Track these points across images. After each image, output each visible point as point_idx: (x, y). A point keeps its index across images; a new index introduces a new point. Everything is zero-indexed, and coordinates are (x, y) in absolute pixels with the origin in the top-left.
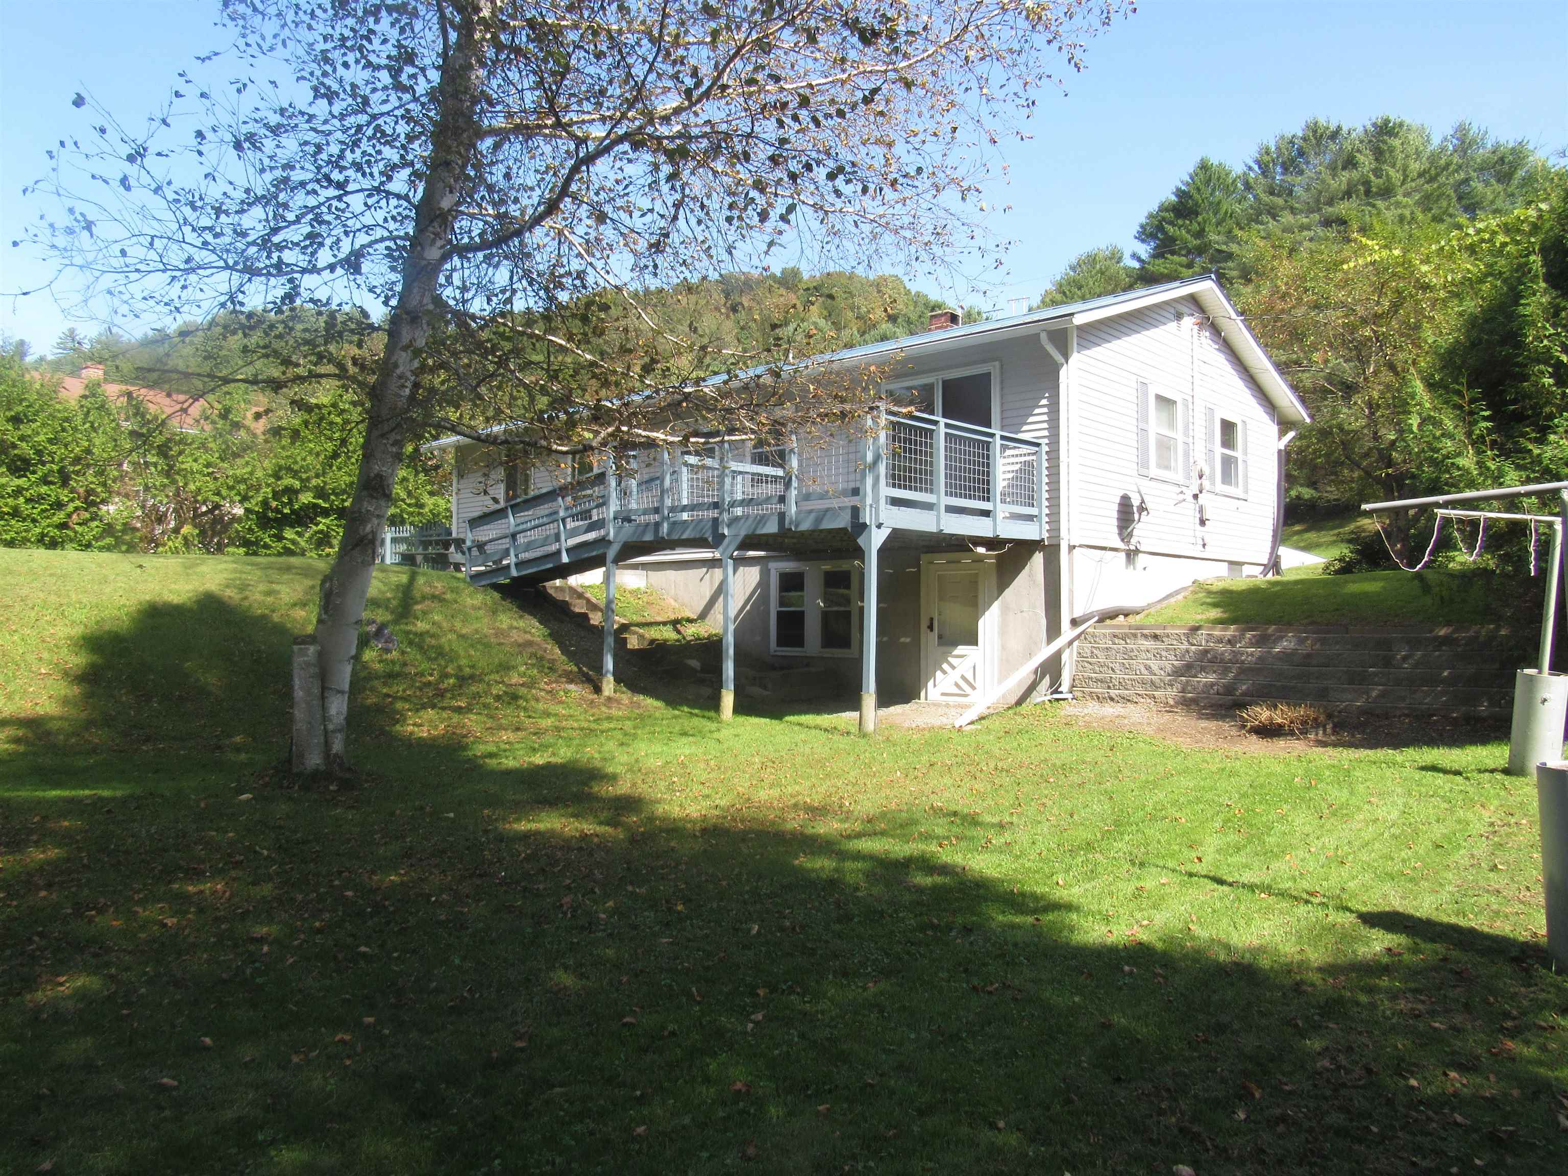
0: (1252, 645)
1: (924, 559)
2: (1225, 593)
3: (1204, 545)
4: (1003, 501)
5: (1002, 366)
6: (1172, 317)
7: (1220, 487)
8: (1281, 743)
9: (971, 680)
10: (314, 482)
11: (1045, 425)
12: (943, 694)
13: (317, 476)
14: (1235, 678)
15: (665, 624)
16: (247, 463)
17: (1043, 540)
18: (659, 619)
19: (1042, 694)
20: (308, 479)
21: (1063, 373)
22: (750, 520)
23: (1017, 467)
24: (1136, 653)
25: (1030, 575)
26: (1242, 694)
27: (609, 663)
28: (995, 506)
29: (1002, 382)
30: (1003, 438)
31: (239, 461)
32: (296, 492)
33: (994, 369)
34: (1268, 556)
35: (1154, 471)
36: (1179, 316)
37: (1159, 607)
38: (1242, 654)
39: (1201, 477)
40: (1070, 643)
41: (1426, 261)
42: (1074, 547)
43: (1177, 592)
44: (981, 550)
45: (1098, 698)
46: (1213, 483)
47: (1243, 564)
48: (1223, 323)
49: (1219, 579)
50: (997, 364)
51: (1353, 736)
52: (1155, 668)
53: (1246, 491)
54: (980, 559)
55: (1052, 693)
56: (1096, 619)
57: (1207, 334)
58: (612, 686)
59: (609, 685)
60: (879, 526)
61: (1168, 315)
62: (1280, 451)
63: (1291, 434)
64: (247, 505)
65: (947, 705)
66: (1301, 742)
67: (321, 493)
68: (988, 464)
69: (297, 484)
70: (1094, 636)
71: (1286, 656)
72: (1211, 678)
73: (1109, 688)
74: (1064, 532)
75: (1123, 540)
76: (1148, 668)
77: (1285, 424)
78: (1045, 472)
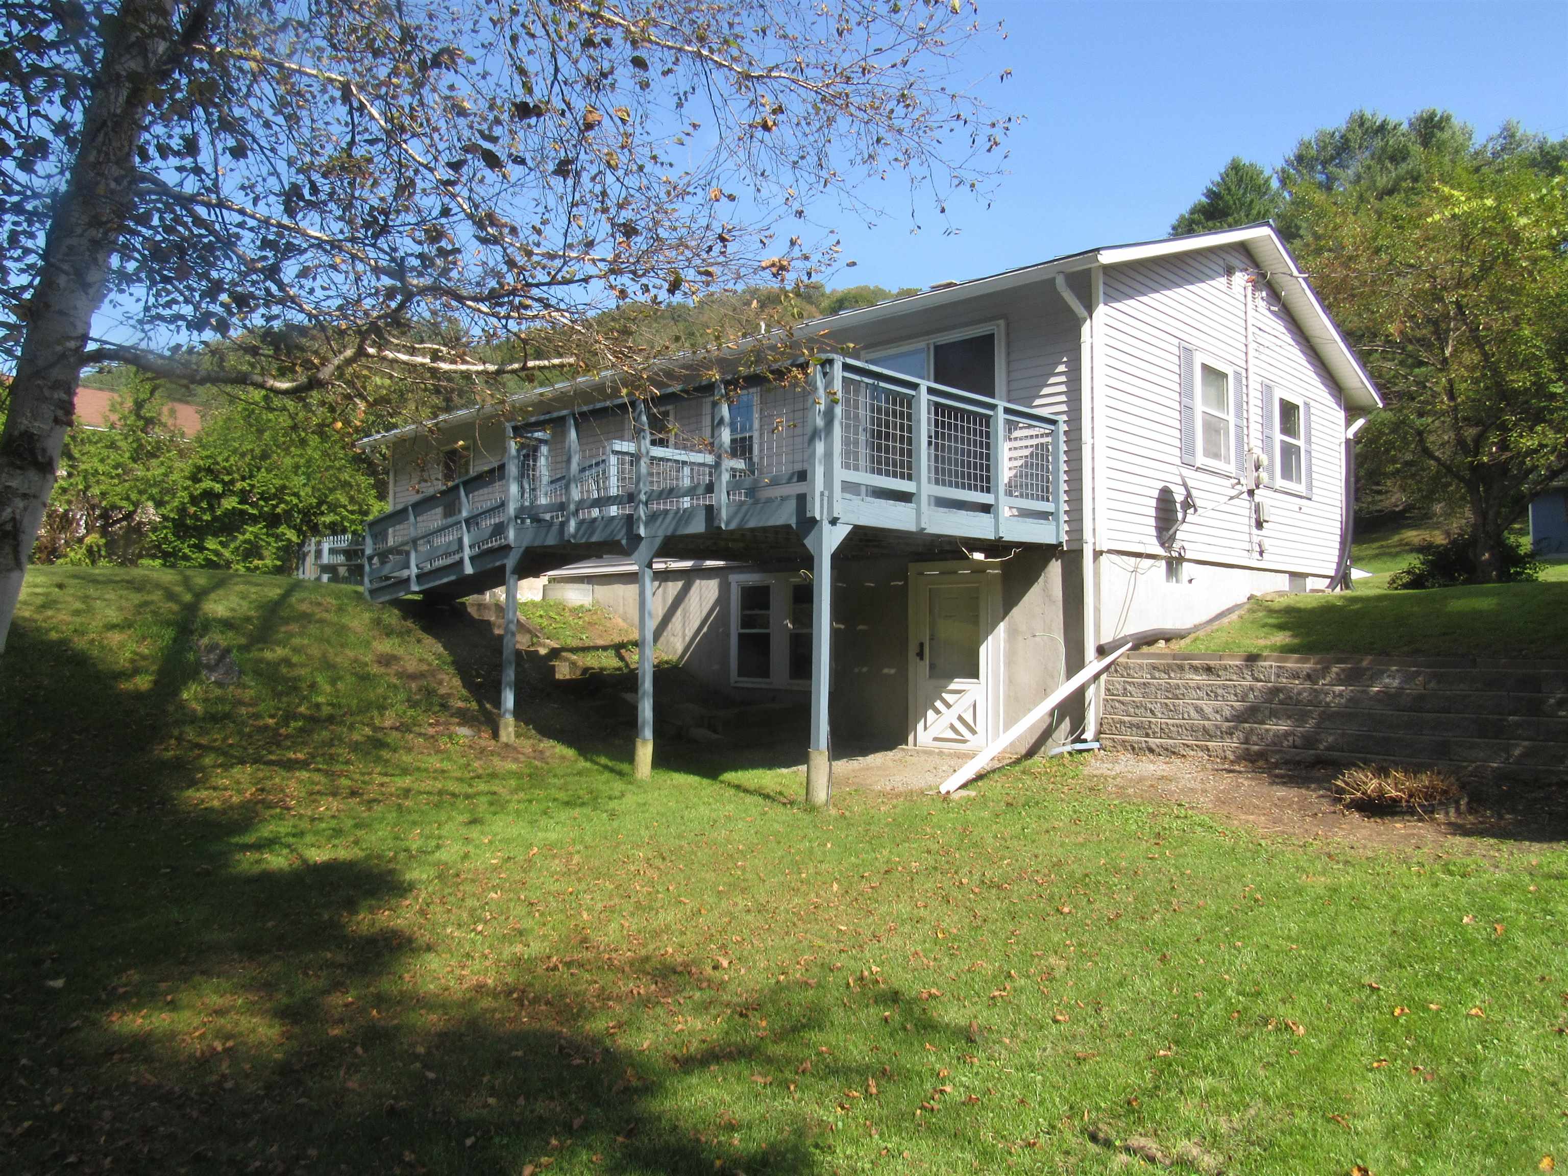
0: (1340, 682)
1: (913, 568)
2: (1289, 611)
3: (1261, 553)
4: (1010, 494)
5: (1008, 325)
6: (1221, 271)
7: (1280, 483)
8: (1399, 826)
9: (971, 722)
10: (239, 485)
11: (1063, 398)
12: (936, 739)
13: (243, 479)
14: (1318, 725)
15: (605, 648)
16: (162, 463)
17: (1061, 544)
18: (600, 642)
19: (1060, 744)
20: (232, 482)
21: (1085, 329)
22: (670, 516)
23: (1027, 452)
24: (1183, 690)
25: (1045, 589)
26: (1328, 749)
27: (509, 699)
28: (997, 499)
29: (1008, 345)
30: (1007, 411)
31: (154, 462)
32: (219, 496)
33: (998, 328)
34: (1334, 566)
35: (1201, 460)
36: (1229, 271)
37: (1209, 628)
38: (1327, 694)
39: (1257, 469)
40: (1096, 677)
41: (1525, 212)
42: (1101, 553)
43: (1230, 611)
44: (979, 556)
45: (1133, 749)
46: (1272, 477)
47: (1307, 575)
48: (1283, 280)
49: (1281, 594)
50: (1002, 322)
51: (1501, 817)
52: (1208, 710)
53: (1310, 487)
54: (979, 568)
55: (1073, 742)
56: (1130, 645)
57: (1264, 294)
58: (511, 729)
59: (509, 728)
60: (834, 522)
61: (1215, 267)
62: (1348, 441)
63: (1360, 422)
64: (163, 511)
65: (941, 754)
66: (1426, 825)
67: (244, 497)
68: (988, 445)
69: (218, 488)
70: (1127, 667)
71: (1388, 697)
72: (1282, 727)
73: (1147, 735)
74: (1087, 535)
75: (1162, 545)
76: (1199, 710)
77: (1352, 410)
78: (1063, 458)
